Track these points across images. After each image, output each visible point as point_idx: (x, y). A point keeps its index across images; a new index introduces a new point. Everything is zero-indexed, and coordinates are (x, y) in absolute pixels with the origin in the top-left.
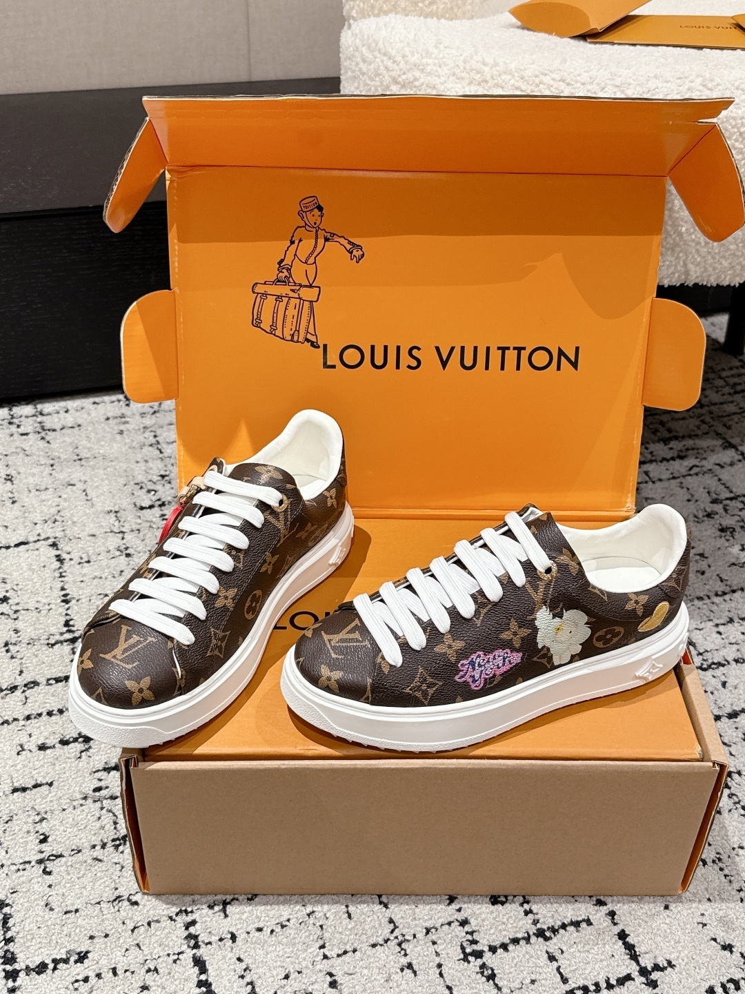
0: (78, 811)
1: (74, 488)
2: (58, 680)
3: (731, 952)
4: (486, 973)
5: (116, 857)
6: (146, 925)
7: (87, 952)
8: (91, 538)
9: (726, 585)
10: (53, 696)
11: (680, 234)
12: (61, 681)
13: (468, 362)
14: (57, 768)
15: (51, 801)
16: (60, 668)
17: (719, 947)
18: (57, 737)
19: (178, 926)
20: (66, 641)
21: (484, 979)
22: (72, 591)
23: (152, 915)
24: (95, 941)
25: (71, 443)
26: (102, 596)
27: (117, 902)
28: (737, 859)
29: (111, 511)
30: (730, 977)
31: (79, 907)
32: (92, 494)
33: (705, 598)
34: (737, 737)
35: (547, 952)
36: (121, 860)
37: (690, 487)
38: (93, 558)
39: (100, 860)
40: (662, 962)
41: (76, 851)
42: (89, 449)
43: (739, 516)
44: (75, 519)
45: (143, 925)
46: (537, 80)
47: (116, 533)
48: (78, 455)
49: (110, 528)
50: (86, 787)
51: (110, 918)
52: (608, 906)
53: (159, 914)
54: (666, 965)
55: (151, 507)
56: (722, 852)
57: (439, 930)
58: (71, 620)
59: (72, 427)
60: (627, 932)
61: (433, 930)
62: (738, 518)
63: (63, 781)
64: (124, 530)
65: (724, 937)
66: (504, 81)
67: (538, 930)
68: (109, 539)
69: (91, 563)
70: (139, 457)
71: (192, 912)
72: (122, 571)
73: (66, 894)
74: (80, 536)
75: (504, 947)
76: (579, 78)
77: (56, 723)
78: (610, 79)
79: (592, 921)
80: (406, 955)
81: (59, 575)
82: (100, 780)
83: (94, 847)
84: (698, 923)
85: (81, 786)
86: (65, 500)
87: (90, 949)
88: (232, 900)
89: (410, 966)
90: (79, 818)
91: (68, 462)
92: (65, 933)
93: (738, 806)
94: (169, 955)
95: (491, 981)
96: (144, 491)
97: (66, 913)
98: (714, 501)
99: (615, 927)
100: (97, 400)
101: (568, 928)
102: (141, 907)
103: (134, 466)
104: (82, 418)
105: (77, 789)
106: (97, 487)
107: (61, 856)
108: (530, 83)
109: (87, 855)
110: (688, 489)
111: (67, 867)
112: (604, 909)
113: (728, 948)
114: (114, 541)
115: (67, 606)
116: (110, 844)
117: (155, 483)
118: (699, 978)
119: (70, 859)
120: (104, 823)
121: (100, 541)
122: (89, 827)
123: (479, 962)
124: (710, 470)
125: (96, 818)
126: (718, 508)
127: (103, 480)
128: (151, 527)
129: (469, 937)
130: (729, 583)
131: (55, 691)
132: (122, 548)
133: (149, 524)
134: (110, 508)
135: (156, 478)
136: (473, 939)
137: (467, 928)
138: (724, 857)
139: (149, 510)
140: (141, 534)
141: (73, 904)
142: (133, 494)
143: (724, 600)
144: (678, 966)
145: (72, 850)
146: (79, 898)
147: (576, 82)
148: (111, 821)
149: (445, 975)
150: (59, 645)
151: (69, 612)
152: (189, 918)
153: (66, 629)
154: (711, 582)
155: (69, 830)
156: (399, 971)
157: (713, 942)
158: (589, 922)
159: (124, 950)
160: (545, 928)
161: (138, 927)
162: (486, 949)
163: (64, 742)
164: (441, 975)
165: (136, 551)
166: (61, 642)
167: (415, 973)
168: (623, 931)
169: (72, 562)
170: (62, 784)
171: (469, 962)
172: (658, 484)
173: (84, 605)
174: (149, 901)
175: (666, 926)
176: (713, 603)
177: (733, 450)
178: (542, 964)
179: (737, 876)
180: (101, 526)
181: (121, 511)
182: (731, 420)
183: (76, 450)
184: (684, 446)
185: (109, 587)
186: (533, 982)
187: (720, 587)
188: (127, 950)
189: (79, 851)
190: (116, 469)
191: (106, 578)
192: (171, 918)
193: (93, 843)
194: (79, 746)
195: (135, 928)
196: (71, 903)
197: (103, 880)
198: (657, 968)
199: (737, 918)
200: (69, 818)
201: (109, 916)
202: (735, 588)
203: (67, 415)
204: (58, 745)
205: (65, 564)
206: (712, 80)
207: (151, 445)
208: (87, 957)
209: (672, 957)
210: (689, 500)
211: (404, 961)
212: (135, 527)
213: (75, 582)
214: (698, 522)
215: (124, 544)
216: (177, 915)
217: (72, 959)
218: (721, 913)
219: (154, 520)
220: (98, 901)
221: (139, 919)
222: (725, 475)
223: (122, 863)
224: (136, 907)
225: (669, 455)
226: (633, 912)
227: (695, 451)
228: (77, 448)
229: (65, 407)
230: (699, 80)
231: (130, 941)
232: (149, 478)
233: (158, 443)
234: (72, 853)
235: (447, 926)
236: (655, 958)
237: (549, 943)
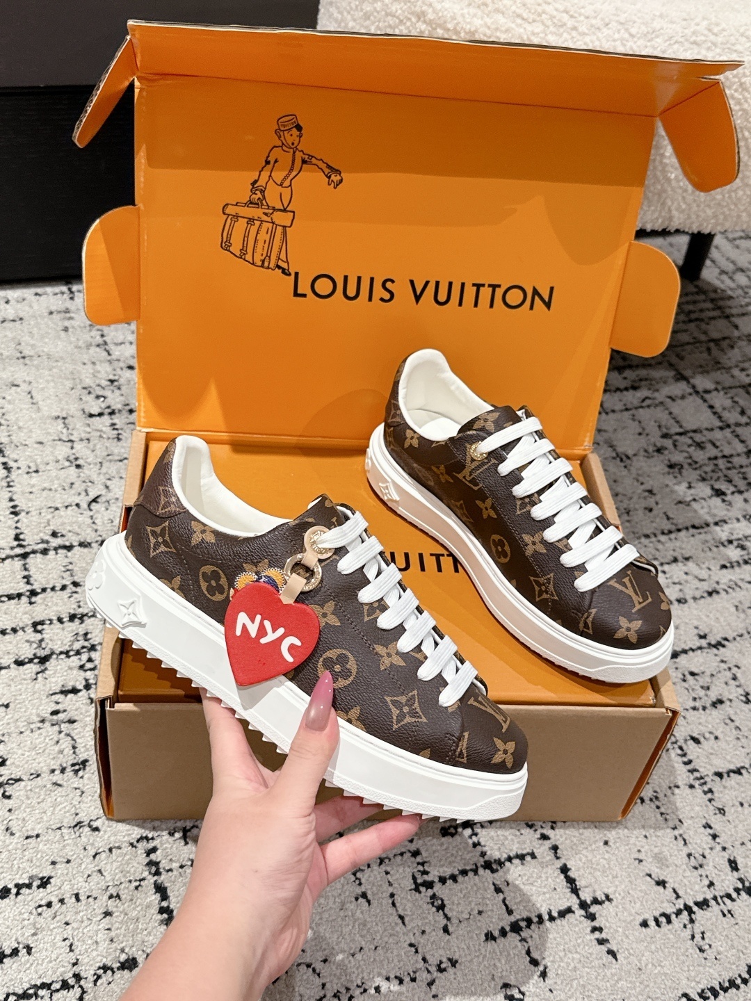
0: (36, 734)
1: (19, 389)
2: (10, 597)
3: (665, 887)
4: (435, 904)
5: (76, 782)
6: (107, 851)
7: (50, 878)
8: (38, 446)
9: (672, 524)
10: (6, 613)
11: (668, 180)
12: (13, 598)
13: (442, 298)
14: (13, 689)
15: (8, 724)
16: (12, 585)
17: (654, 883)
18: (11, 656)
19: (139, 852)
20: (17, 556)
21: (434, 909)
22: (21, 503)
23: (113, 841)
24: (58, 866)
25: (13, 339)
26: (52, 510)
27: (78, 827)
28: (672, 798)
29: (59, 417)
30: (662, 911)
31: (40, 832)
32: (38, 397)
33: (652, 536)
34: (676, 677)
35: (494, 884)
36: (81, 786)
37: (642, 419)
38: (42, 468)
39: (60, 785)
40: (601, 897)
41: (35, 776)
42: (33, 346)
43: (687, 452)
44: (21, 424)
45: (104, 851)
46: (540, 9)
47: (65, 441)
48: (21, 353)
49: (58, 436)
50: (43, 710)
51: (71, 844)
52: (551, 841)
53: (119, 841)
54: (604, 898)
55: (100, 415)
56: (658, 790)
57: (393, 860)
58: (22, 533)
59: (14, 321)
60: (569, 866)
61: (387, 861)
62: (686, 455)
63: (19, 703)
64: (72, 438)
65: (658, 873)
66: (505, 6)
67: (485, 862)
68: (58, 448)
69: (40, 473)
70: (85, 358)
71: (153, 839)
72: (72, 484)
73: (27, 819)
74: (27, 443)
75: (454, 878)
76: (583, 11)
77: (10, 643)
78: (614, 15)
79: (536, 854)
80: (360, 884)
81: (6, 484)
82: (57, 703)
83: (53, 771)
84: (635, 859)
85: (37, 709)
86: (9, 402)
87: (53, 874)
88: (192, 827)
89: (364, 895)
90: (38, 741)
91: (10, 359)
92: (26, 858)
93: (676, 746)
94: (130, 881)
95: (440, 911)
96: (92, 396)
97: (27, 838)
98: (665, 436)
99: (558, 861)
100: (39, 290)
101: (514, 861)
102: (102, 833)
103: (80, 367)
104: (23, 310)
105: (34, 711)
106: (43, 389)
107: (19, 780)
108: (533, 11)
109: (46, 779)
110: (640, 422)
111: (27, 791)
112: (548, 844)
113: (661, 883)
114: (63, 451)
115: (16, 519)
116: (69, 769)
117: (103, 388)
118: (633, 911)
119: (30, 783)
120: (63, 747)
121: (48, 450)
122: (47, 751)
123: (430, 892)
124: (662, 403)
125: (54, 742)
126: (668, 443)
127: (48, 382)
128: (101, 436)
129: (421, 868)
130: (675, 521)
131: (8, 608)
132: (72, 458)
133: (98, 434)
134: (57, 414)
135: (104, 383)
136: (424, 870)
137: (419, 859)
138: (661, 795)
139: (98, 418)
140: (91, 443)
141: (33, 829)
142: (81, 399)
143: (670, 539)
144: (615, 900)
145: (31, 775)
146: (39, 823)
147: (580, 15)
148: (70, 746)
149: (397, 905)
150: (10, 560)
151: (19, 525)
152: (151, 845)
153: (16, 543)
154: (658, 520)
155: (27, 754)
156: (353, 899)
157: (648, 878)
158: (533, 856)
159: (86, 876)
160: (492, 860)
161: (99, 853)
162: (436, 880)
163: (19, 663)
164: (394, 904)
165: (86, 462)
166: (12, 557)
167: (369, 902)
168: (565, 865)
169: (20, 471)
170: (19, 706)
171: (420, 892)
172: (611, 415)
173: (34, 519)
174: (109, 827)
175: (605, 862)
176: (659, 541)
177: (685, 383)
178: (489, 896)
179: (672, 815)
180: (48, 433)
181: (70, 418)
182: (684, 350)
183: (18, 347)
184: (638, 376)
185: (59, 500)
186: (480, 913)
187: (667, 526)
188: (89, 876)
189: (38, 776)
190: (61, 370)
191: (56, 491)
192: (132, 844)
193: (53, 767)
194: (33, 668)
195: (96, 854)
196: (33, 827)
197: (63, 806)
198: (596, 901)
199: (671, 856)
200: (26, 741)
201: (70, 841)
202: (680, 527)
203: (7, 306)
204: (13, 666)
205: (13, 473)
206: (717, 25)
207: (98, 346)
208: (50, 883)
209: (610, 891)
210: (640, 434)
211: (359, 890)
212: (84, 436)
213: (23, 493)
214: (648, 457)
215: (74, 454)
216: (138, 841)
217: (35, 884)
218: (656, 850)
219: (104, 429)
220: (58, 826)
221: (100, 845)
222: (676, 408)
223: (82, 788)
224: (97, 833)
225: (623, 385)
226: (574, 847)
227: (648, 382)
228: (20, 344)
229: (5, 298)
230: (705, 23)
231: (91, 867)
232: (97, 382)
233: (105, 343)
234: (32, 777)
235: (400, 857)
236: (594, 891)
237: (495, 875)
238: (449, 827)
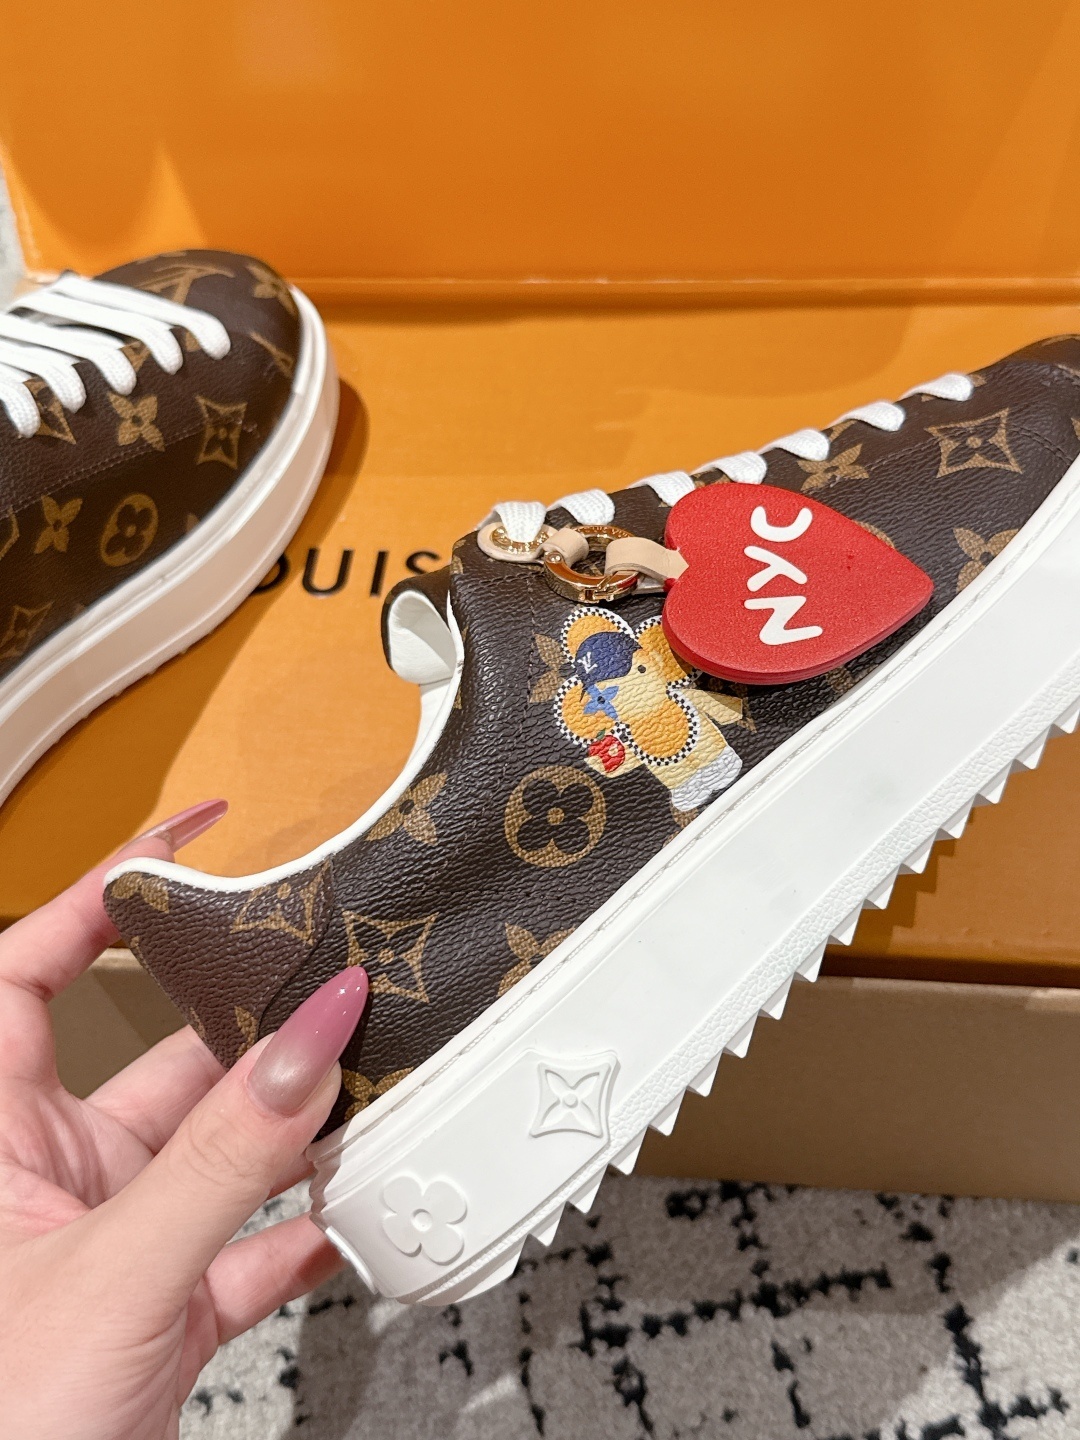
4: (625, 1385)
21: (619, 1400)
35: (774, 1346)
40: (1039, 1396)
52: (935, 1244)
54: (1046, 1400)
60: (968, 1314)
61: (528, 1270)
67: (762, 1287)
75: (679, 1324)
79: (891, 1277)
80: (458, 1321)
89: (461, 1351)
95: (634, 1406)
99: (944, 1297)
101: (831, 1290)
112: (925, 1251)
123: (617, 1355)
129: (605, 1294)
136: (612, 1299)
137: (606, 1270)
149: (534, 1381)
156: (435, 1359)
160: (780, 1284)
162: (637, 1325)
164: (526, 1378)
167: (469, 1368)
168: (959, 1309)
171: (591, 1353)
178: (757, 1375)
186: (729, 1416)
198: (1025, 1408)
209: (1065, 1383)
211: (451, 1337)
235: (559, 1264)
236: (1024, 1382)
237: (782, 1322)
238: (688, 1196)
